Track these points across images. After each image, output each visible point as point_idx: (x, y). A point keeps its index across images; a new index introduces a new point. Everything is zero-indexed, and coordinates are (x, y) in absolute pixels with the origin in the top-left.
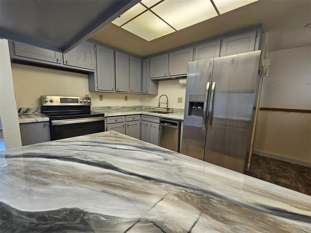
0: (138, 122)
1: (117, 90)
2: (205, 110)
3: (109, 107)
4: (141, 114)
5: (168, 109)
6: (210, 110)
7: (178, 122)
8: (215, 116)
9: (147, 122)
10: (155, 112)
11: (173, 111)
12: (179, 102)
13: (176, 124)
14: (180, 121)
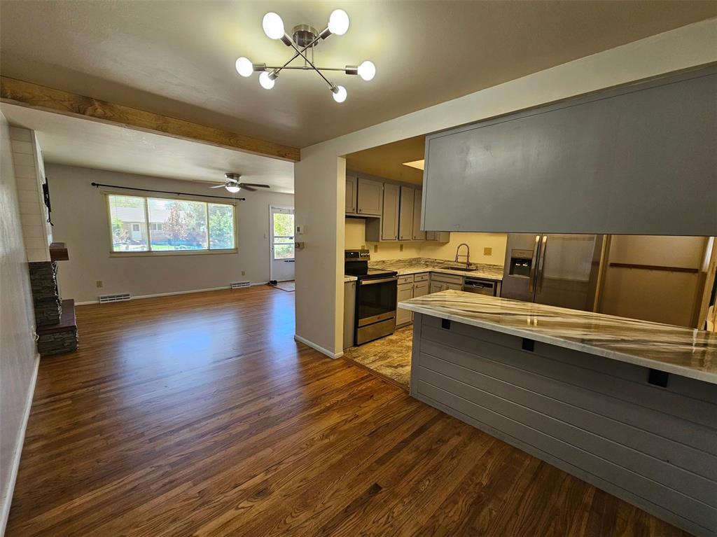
0: (427, 283)
1: (400, 238)
2: (533, 267)
3: (384, 262)
4: (430, 272)
5: (469, 264)
6: (540, 268)
7: (493, 283)
8: (546, 275)
9: (442, 284)
10: (448, 268)
11: (477, 267)
12: (485, 254)
13: (490, 286)
14: (496, 281)
